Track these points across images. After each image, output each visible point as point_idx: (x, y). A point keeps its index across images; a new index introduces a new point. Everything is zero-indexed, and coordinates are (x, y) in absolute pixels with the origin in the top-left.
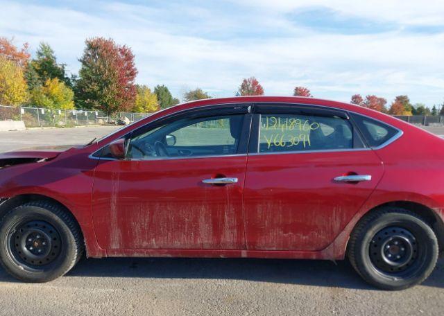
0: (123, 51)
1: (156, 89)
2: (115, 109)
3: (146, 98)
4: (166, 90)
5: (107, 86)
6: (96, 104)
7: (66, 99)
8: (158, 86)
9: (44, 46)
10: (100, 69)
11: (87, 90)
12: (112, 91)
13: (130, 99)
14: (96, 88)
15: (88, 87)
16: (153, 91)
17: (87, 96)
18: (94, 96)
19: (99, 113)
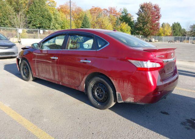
0: (155, 7)
1: (173, 24)
2: (149, 34)
3: (166, 29)
4: (179, 25)
5: (146, 24)
6: (141, 32)
7: (127, 31)
8: (174, 23)
9: (124, 9)
10: (144, 17)
11: (138, 26)
12: (148, 27)
13: (156, 30)
14: (141, 25)
15: (138, 25)
16: (171, 25)
17: (138, 29)
18: (140, 29)
19: (141, 37)
